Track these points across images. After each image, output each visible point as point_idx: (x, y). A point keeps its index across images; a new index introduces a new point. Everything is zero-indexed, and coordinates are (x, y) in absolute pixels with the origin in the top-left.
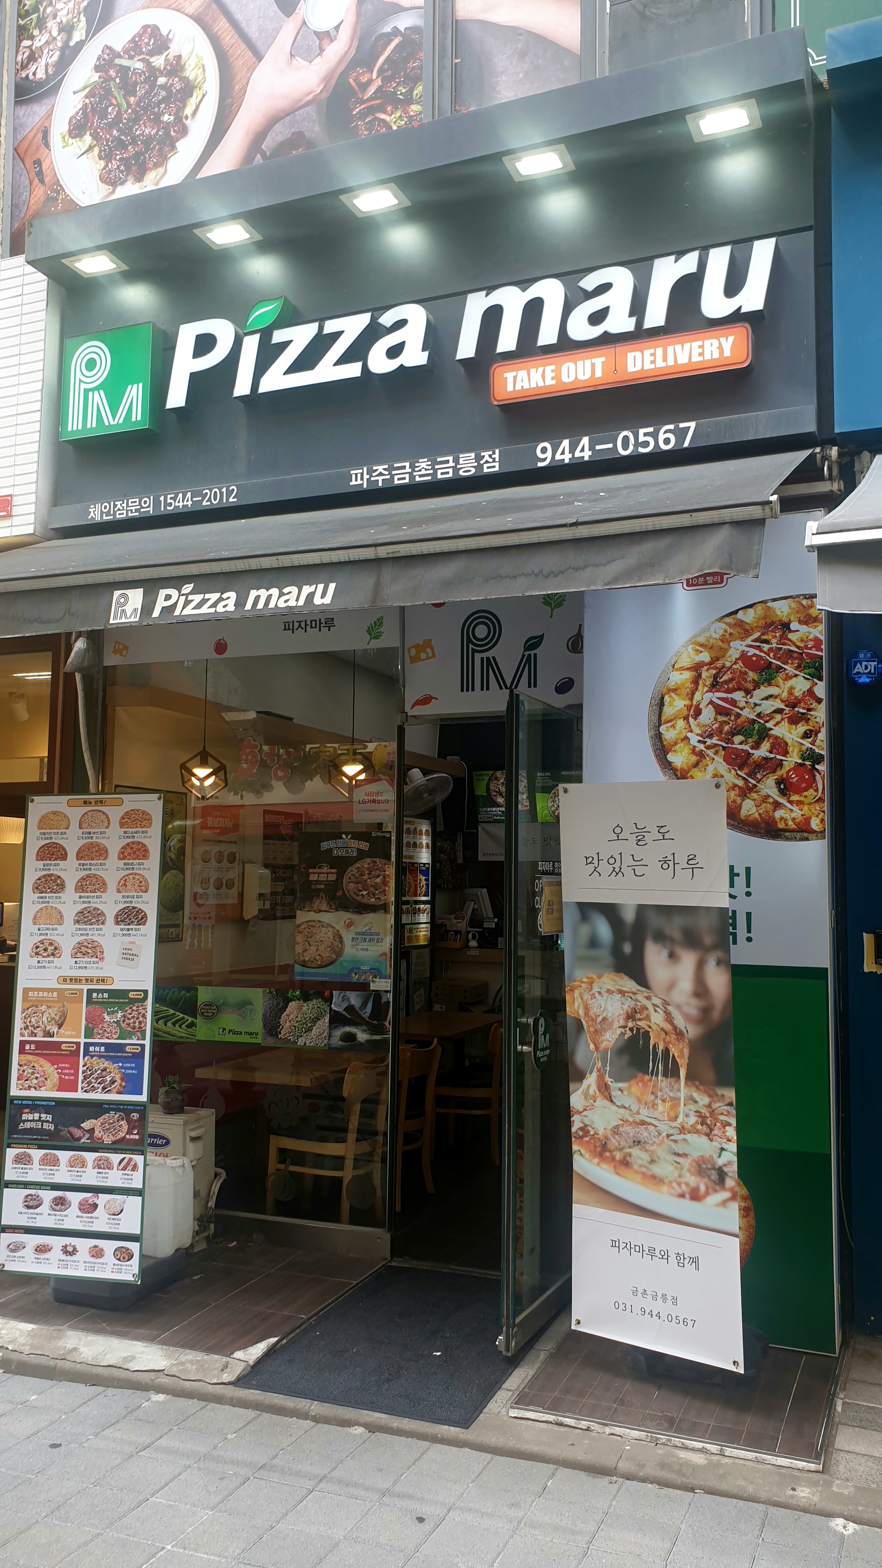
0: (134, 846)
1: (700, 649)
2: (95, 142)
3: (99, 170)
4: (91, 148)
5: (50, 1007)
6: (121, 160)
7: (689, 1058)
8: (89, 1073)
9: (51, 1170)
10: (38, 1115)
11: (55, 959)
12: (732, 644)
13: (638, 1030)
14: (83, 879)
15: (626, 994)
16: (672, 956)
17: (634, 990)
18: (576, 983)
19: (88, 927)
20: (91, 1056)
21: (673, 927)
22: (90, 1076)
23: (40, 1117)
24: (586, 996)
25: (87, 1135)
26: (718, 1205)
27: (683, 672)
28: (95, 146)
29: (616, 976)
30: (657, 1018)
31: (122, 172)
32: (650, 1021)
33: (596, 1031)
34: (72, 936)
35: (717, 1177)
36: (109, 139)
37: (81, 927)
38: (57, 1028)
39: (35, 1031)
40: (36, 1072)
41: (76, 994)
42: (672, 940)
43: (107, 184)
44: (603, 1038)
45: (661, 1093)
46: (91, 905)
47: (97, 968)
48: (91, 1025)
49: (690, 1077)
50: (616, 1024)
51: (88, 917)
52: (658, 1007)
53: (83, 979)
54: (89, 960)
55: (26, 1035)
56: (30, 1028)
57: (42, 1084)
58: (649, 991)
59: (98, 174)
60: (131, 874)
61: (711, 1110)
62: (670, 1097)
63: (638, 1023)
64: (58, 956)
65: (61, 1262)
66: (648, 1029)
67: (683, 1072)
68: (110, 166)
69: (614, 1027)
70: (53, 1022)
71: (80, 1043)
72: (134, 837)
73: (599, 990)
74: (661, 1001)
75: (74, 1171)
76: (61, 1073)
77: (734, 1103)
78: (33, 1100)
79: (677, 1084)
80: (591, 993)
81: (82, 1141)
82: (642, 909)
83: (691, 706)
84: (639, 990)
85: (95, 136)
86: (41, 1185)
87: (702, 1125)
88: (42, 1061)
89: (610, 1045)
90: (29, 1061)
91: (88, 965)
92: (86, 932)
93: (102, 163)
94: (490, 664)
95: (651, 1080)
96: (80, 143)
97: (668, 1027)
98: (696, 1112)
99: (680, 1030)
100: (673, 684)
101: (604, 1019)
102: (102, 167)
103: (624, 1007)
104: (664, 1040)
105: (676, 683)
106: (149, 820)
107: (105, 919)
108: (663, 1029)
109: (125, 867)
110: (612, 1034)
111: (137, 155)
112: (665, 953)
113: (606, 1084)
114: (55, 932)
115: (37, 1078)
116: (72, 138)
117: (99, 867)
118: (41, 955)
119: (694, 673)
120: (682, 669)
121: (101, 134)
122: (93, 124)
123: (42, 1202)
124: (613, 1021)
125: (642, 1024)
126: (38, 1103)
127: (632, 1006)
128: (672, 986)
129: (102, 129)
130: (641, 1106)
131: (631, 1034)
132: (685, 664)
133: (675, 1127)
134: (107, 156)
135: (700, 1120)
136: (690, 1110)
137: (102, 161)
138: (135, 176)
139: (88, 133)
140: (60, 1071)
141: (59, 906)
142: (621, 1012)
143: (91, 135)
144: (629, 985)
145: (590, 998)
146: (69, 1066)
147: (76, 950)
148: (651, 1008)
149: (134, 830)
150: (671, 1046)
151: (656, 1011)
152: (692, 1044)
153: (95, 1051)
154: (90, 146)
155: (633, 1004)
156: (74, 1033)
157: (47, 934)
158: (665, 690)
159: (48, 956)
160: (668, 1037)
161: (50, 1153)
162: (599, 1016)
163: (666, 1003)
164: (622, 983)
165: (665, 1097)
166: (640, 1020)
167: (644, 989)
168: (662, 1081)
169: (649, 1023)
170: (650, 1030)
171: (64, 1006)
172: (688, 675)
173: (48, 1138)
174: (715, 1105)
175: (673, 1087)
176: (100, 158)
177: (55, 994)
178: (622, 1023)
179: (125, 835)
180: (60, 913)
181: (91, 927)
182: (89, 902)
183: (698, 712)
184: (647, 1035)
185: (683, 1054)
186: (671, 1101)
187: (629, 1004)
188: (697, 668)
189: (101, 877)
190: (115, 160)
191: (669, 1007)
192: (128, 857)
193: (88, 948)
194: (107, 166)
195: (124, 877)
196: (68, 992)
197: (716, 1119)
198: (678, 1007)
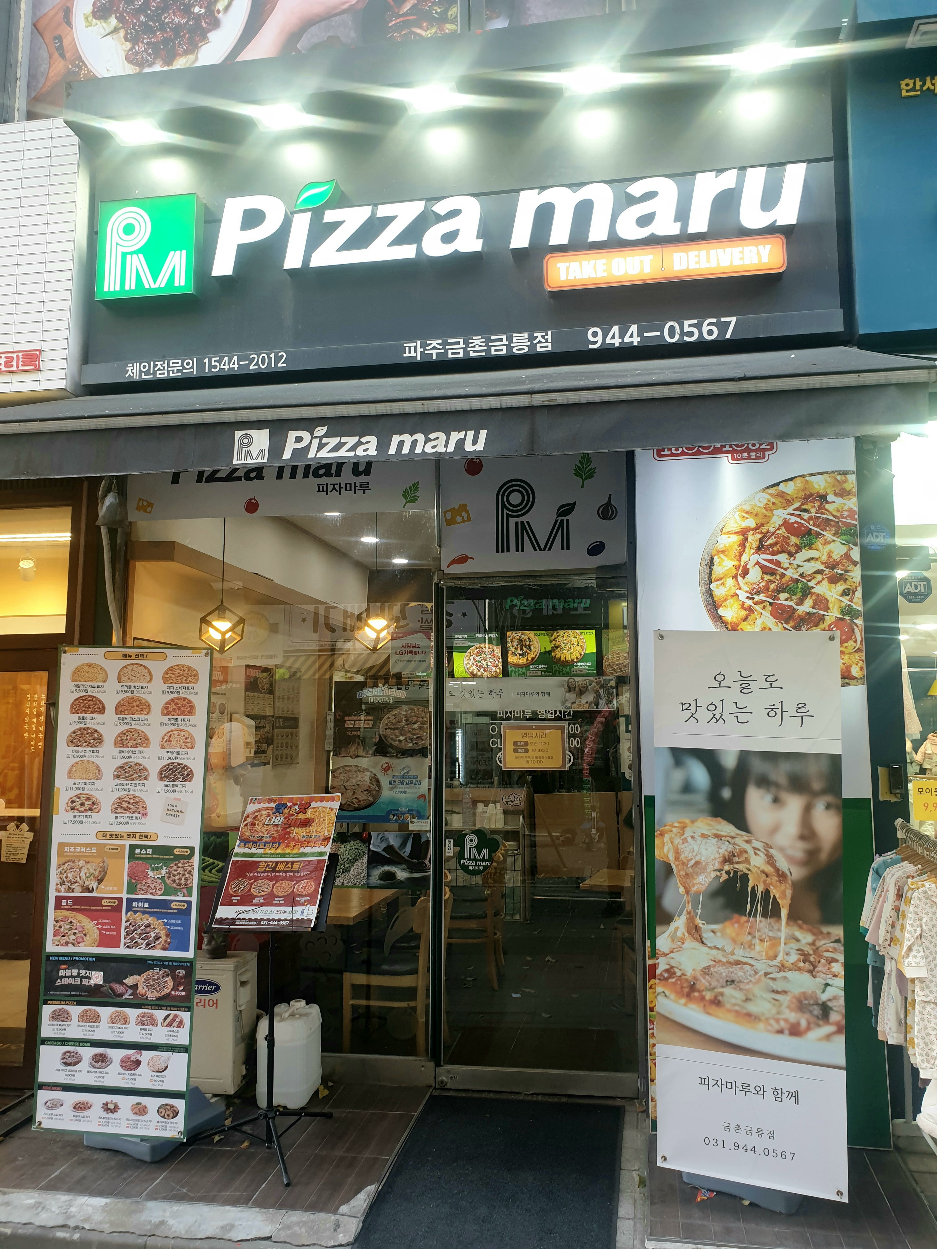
0: (179, 702)
1: (746, 515)
2: (121, 25)
3: (125, 51)
4: (115, 30)
5: (88, 862)
6: (148, 43)
7: (791, 899)
8: (132, 928)
9: (91, 1026)
10: (77, 971)
11: (93, 814)
12: (775, 512)
13: (736, 872)
14: (123, 733)
15: (723, 839)
16: (776, 800)
17: (733, 834)
18: (666, 828)
19: (130, 782)
20: (134, 911)
21: (779, 773)
22: (133, 932)
23: (79, 973)
24: (677, 841)
25: (130, 991)
26: (820, 1039)
27: (731, 536)
28: (121, 28)
29: (712, 820)
30: (758, 862)
31: (150, 55)
32: (749, 864)
33: (687, 874)
34: (112, 791)
35: (821, 1012)
36: (136, 23)
37: (121, 782)
38: (96, 884)
39: (72, 887)
40: (73, 928)
41: (117, 849)
42: (777, 786)
43: (133, 64)
44: (695, 882)
45: (759, 933)
46: (133, 760)
47: (140, 823)
48: (134, 881)
49: (793, 917)
50: (710, 868)
51: (129, 772)
52: (759, 850)
53: (125, 835)
54: (131, 815)
55: (63, 890)
56: (67, 883)
57: (81, 940)
58: (749, 835)
59: (123, 55)
60: (176, 730)
61: (814, 948)
62: (768, 936)
63: (736, 866)
64: (97, 810)
65: (102, 1120)
66: (747, 872)
67: (784, 913)
68: (137, 48)
69: (708, 871)
70: (92, 877)
71: (122, 898)
72: (179, 693)
73: (692, 834)
74: (762, 844)
75: (116, 1027)
76: (102, 929)
77: (842, 940)
78: (71, 956)
79: (777, 924)
80: (682, 837)
81: (125, 997)
82: (744, 757)
83: (739, 566)
84: (738, 834)
85: (120, 19)
86: (80, 1042)
87: (804, 962)
88: (80, 916)
89: (703, 888)
90: (66, 917)
91: (130, 821)
92: (127, 787)
93: (128, 45)
94: (525, 529)
95: (748, 921)
96: (104, 25)
97: (769, 869)
98: (797, 950)
99: (783, 872)
100: (722, 546)
101: (697, 863)
102: (128, 48)
103: (720, 851)
104: (765, 882)
105: (725, 546)
106: (195, 676)
107: (149, 774)
108: (763, 872)
109: (169, 722)
110: (706, 877)
111: (166, 41)
112: (769, 798)
113: (696, 926)
114: (93, 786)
115: (75, 934)
116: (96, 19)
117: (141, 721)
118: (77, 810)
119: (741, 537)
120: (729, 533)
121: (127, 18)
122: (118, 8)
123: (81, 1059)
124: (707, 865)
125: (741, 867)
126: (77, 959)
127: (729, 850)
128: (775, 830)
129: (128, 14)
130: (736, 947)
131: (727, 877)
132: (732, 529)
133: (774, 966)
134: (133, 39)
135: (802, 958)
136: (792, 949)
137: (128, 43)
138: (162, 59)
139: (113, 16)
140: (100, 927)
141: (97, 761)
142: (717, 856)
143: (116, 17)
144: (727, 829)
145: (681, 842)
146: (110, 921)
147: (116, 806)
148: (751, 851)
149: (179, 686)
150: (772, 887)
151: (756, 854)
152: (795, 886)
153: (138, 907)
154: (115, 28)
155: (730, 848)
156: (116, 888)
157: (83, 789)
158: (714, 552)
159: (85, 810)
160: (768, 879)
161: (90, 1010)
162: (692, 859)
163: (768, 846)
164: (719, 827)
165: (764, 936)
166: (738, 863)
167: (743, 833)
168: (760, 921)
169: (748, 866)
170: (749, 873)
171: (104, 862)
172: (736, 539)
173: (87, 994)
174: (819, 943)
175: (772, 927)
176: (126, 39)
177: (94, 850)
178: (717, 866)
179: (170, 691)
180: (98, 767)
181: (133, 782)
182: (131, 757)
183: (746, 572)
184: (745, 878)
185: (785, 896)
186: (770, 940)
187: (726, 848)
188: (744, 532)
189: (143, 732)
190: (143, 43)
191: (771, 850)
192: (173, 713)
193: (129, 803)
194: (133, 48)
195: (169, 732)
196: (108, 847)
197: (821, 956)
198: (782, 850)
